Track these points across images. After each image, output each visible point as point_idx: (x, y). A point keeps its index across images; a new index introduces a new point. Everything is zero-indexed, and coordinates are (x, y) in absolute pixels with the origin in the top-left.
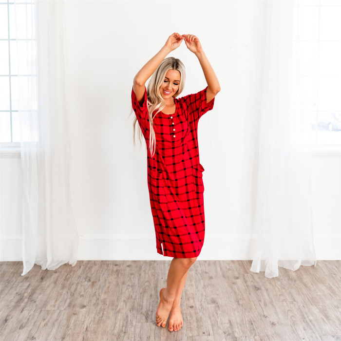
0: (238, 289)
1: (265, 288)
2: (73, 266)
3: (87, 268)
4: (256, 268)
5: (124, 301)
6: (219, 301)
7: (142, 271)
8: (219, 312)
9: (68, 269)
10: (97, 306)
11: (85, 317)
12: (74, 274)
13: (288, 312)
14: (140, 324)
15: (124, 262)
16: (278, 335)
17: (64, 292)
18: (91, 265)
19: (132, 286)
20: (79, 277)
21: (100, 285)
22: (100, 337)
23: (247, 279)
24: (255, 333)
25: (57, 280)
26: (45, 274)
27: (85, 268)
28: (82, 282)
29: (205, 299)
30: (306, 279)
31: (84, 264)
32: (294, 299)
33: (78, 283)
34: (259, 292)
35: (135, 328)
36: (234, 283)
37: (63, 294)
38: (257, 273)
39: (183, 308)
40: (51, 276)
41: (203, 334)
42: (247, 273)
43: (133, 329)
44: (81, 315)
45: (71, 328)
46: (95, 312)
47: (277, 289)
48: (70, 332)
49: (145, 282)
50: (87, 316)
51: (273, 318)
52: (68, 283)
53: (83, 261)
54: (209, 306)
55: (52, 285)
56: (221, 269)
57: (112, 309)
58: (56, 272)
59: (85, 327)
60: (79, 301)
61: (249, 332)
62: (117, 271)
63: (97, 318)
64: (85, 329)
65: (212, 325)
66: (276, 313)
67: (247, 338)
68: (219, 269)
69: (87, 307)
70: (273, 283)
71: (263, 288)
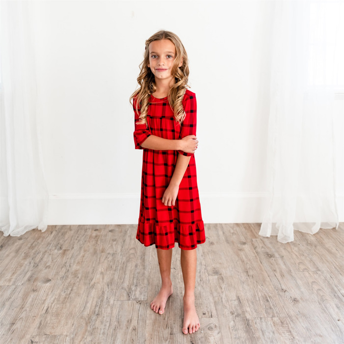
0: (246, 256)
1: (279, 255)
2: (43, 231)
3: (60, 234)
4: (266, 231)
5: (102, 273)
6: (223, 271)
7: (127, 236)
8: (223, 286)
9: (36, 236)
10: (66, 279)
11: (47, 295)
12: (42, 241)
13: (312, 284)
14: (119, 303)
15: (106, 226)
16: (304, 315)
17: (27, 262)
18: (66, 230)
19: (113, 254)
20: (49, 244)
21: (73, 254)
22: (63, 322)
23: (256, 244)
24: (273, 313)
25: (20, 248)
26: (6, 241)
27: (58, 234)
28: (51, 250)
29: (205, 269)
30: (329, 244)
31: (57, 230)
32: (317, 268)
33: (46, 252)
34: (272, 260)
35: (112, 308)
36: (240, 250)
37: (24, 265)
38: (267, 238)
39: (177, 281)
40: (13, 243)
41: (203, 316)
42: (256, 237)
43: (109, 310)
44: (42, 292)
45: (26, 310)
46: (61, 287)
47: (295, 257)
48: (23, 315)
49: (130, 250)
50: (50, 293)
51: (295, 293)
52: (33, 251)
53: (56, 226)
54: (211, 278)
55: (13, 254)
56: (224, 233)
57: (85, 284)
58: (20, 238)
59: (45, 308)
60: (44, 273)
61: (264, 312)
62: (96, 237)
63: (63, 295)
64: (44, 311)
65: (215, 303)
66: (298, 286)
67: (263, 320)
68: (221, 233)
69: (53, 282)
70: (289, 249)
71: (277, 255)
